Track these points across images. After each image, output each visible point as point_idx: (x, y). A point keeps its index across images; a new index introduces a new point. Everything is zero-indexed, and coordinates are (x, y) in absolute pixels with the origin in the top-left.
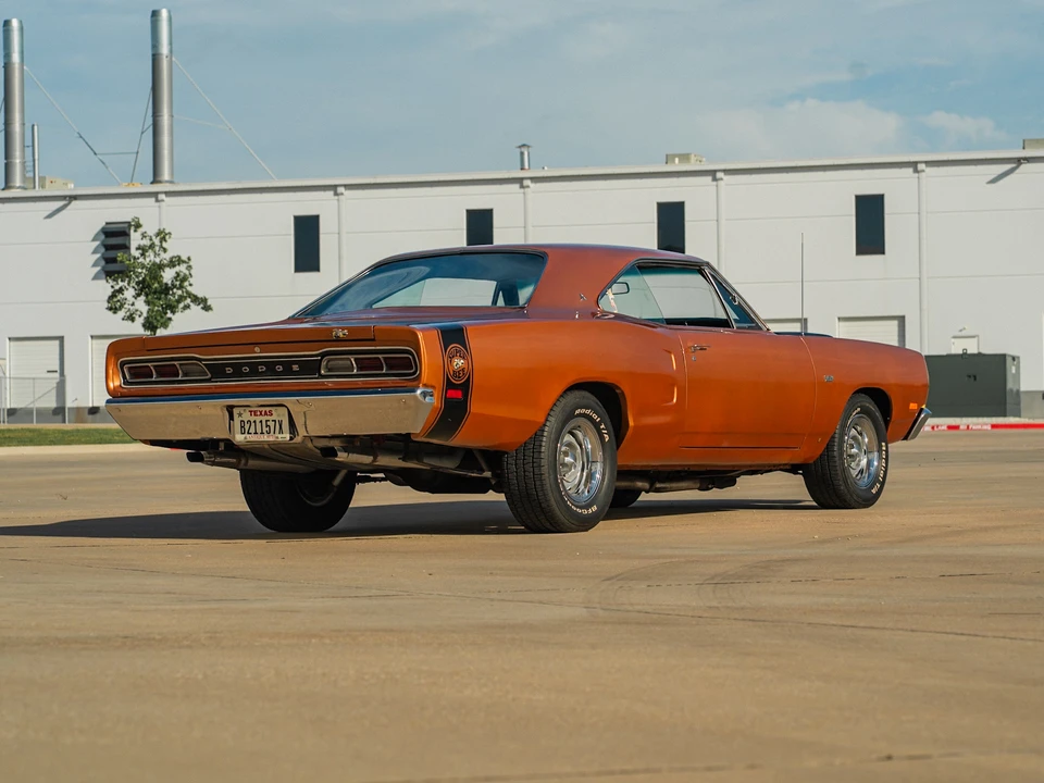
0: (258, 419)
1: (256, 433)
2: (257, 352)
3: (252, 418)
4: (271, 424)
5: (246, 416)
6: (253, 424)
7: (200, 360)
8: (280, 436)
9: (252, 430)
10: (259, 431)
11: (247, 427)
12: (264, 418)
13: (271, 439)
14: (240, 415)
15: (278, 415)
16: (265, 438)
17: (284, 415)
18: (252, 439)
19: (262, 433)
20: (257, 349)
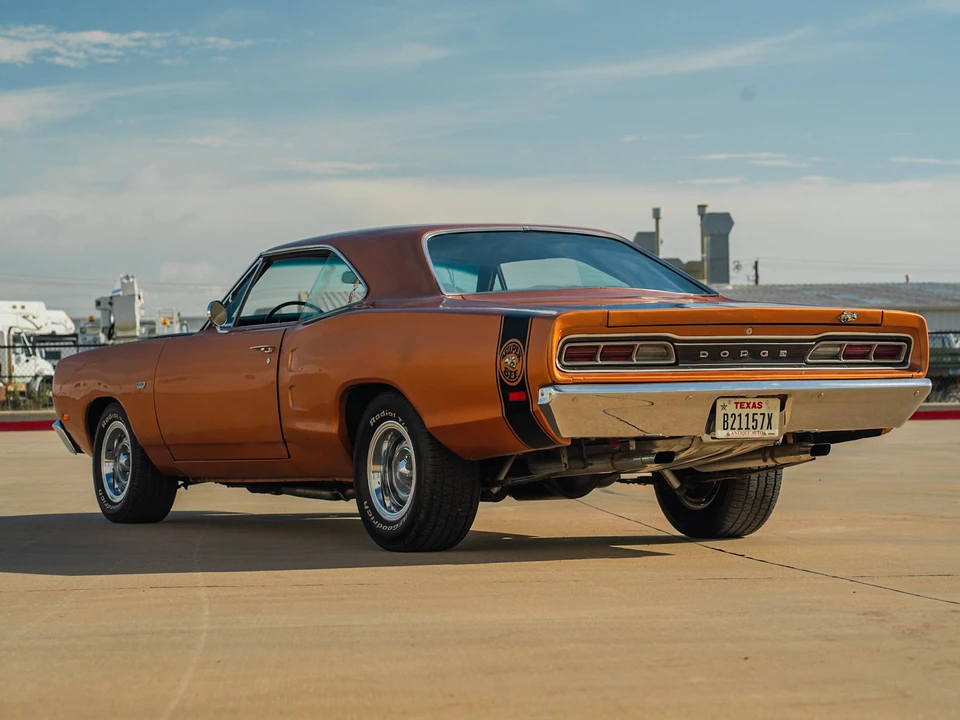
0: (744, 412)
1: (740, 429)
2: (749, 335)
3: (737, 412)
4: (759, 418)
5: (731, 409)
6: (738, 418)
7: (672, 341)
8: (769, 431)
9: (736, 425)
10: (744, 426)
11: (730, 421)
12: (751, 411)
13: (757, 436)
14: (724, 407)
15: (769, 408)
16: (751, 434)
17: (775, 408)
18: (736, 436)
19: (747, 428)
20: (749, 330)
